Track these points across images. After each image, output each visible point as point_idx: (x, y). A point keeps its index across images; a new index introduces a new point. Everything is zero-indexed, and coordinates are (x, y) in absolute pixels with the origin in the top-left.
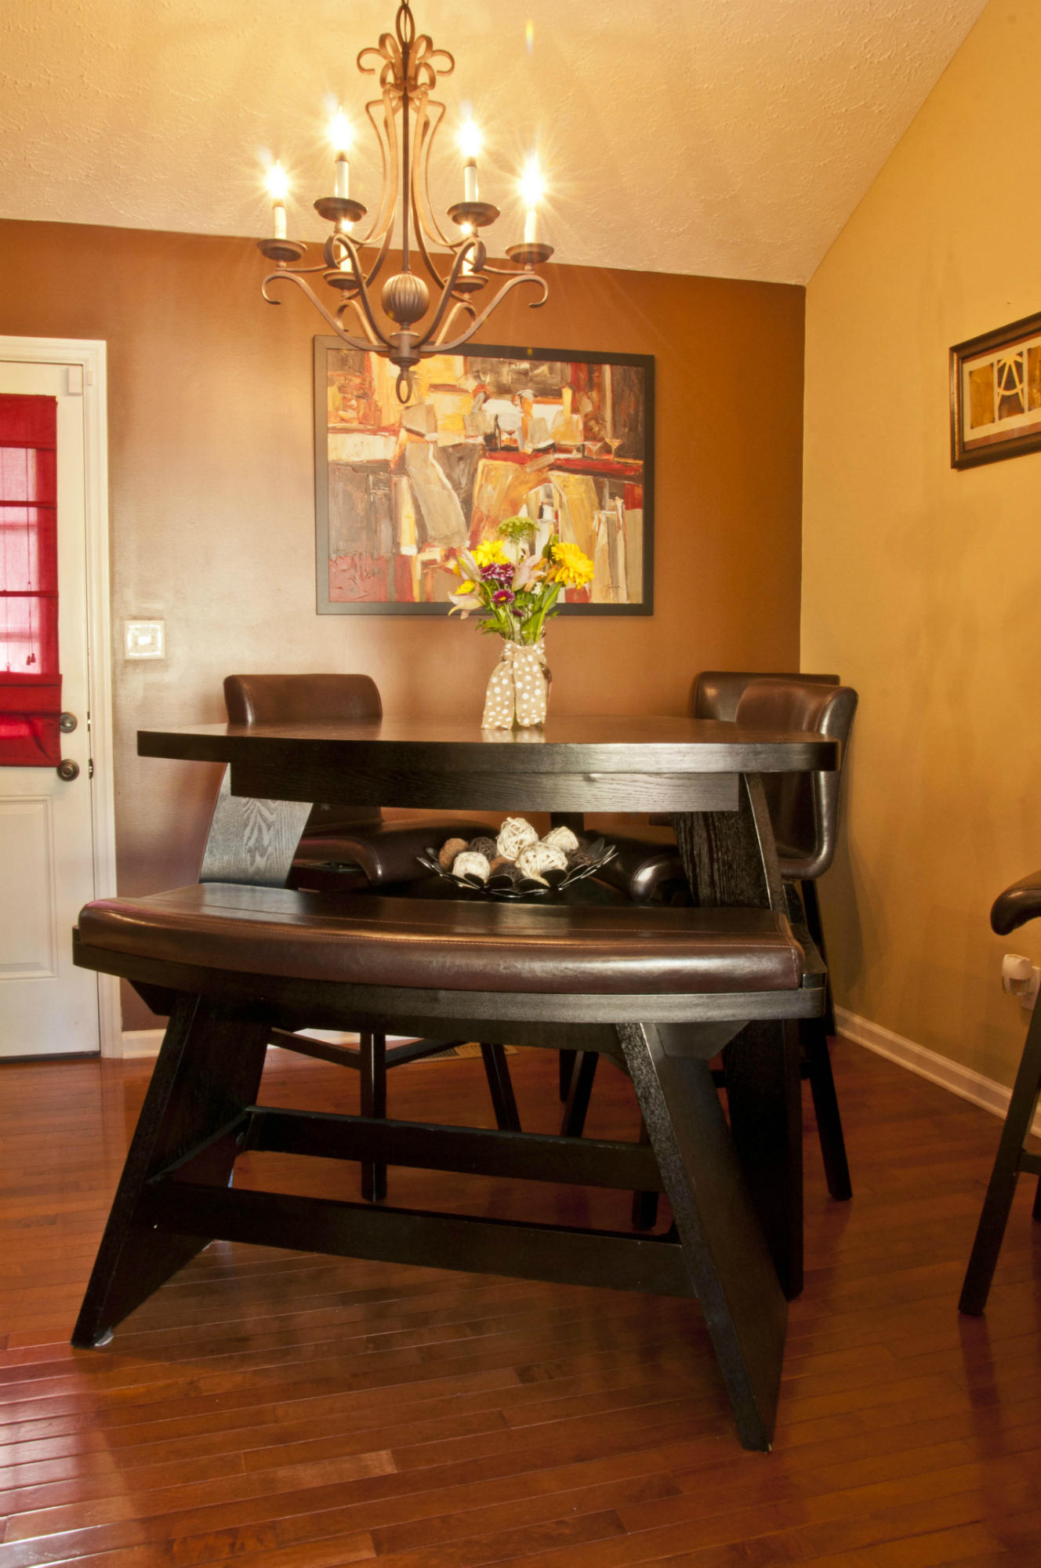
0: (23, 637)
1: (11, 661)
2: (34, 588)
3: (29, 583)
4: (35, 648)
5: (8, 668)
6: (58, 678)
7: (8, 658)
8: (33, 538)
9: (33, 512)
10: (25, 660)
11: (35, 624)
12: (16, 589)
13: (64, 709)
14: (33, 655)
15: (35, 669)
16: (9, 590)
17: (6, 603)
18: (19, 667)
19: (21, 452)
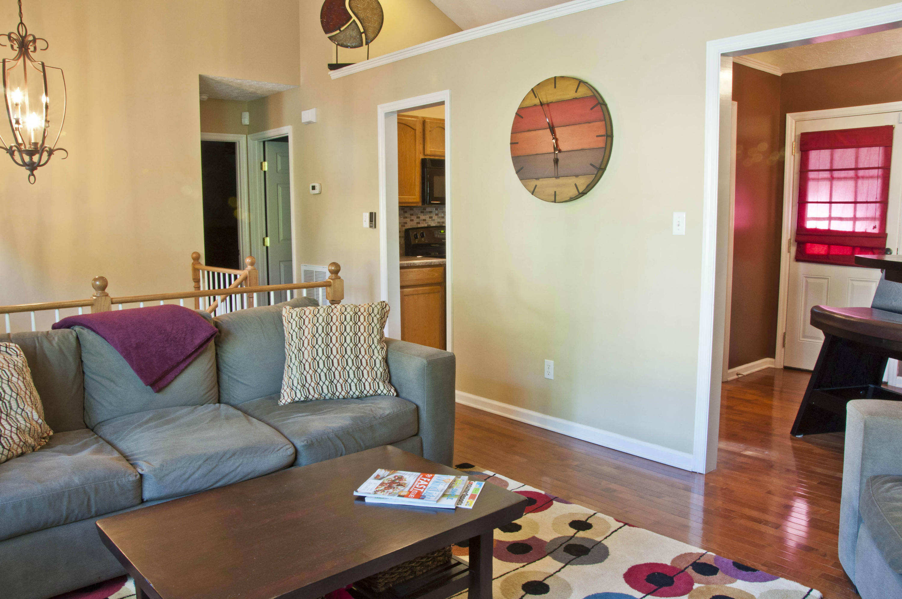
0: (873, 219)
1: (867, 228)
2: (878, 200)
3: (876, 198)
4: (877, 223)
5: (866, 230)
6: (886, 235)
7: (866, 226)
8: (880, 181)
9: (880, 172)
10: (872, 227)
11: (878, 214)
12: (871, 200)
13: (887, 247)
14: (876, 225)
15: (876, 231)
16: (868, 201)
17: (867, 206)
18: (870, 230)
19: (877, 148)
